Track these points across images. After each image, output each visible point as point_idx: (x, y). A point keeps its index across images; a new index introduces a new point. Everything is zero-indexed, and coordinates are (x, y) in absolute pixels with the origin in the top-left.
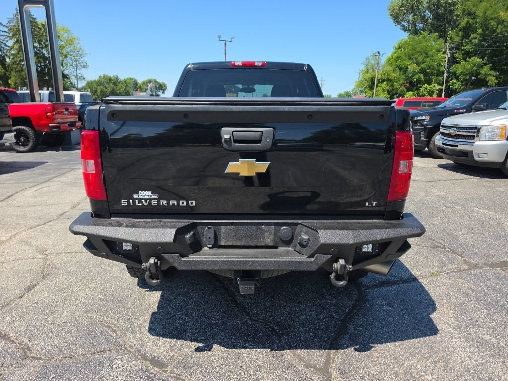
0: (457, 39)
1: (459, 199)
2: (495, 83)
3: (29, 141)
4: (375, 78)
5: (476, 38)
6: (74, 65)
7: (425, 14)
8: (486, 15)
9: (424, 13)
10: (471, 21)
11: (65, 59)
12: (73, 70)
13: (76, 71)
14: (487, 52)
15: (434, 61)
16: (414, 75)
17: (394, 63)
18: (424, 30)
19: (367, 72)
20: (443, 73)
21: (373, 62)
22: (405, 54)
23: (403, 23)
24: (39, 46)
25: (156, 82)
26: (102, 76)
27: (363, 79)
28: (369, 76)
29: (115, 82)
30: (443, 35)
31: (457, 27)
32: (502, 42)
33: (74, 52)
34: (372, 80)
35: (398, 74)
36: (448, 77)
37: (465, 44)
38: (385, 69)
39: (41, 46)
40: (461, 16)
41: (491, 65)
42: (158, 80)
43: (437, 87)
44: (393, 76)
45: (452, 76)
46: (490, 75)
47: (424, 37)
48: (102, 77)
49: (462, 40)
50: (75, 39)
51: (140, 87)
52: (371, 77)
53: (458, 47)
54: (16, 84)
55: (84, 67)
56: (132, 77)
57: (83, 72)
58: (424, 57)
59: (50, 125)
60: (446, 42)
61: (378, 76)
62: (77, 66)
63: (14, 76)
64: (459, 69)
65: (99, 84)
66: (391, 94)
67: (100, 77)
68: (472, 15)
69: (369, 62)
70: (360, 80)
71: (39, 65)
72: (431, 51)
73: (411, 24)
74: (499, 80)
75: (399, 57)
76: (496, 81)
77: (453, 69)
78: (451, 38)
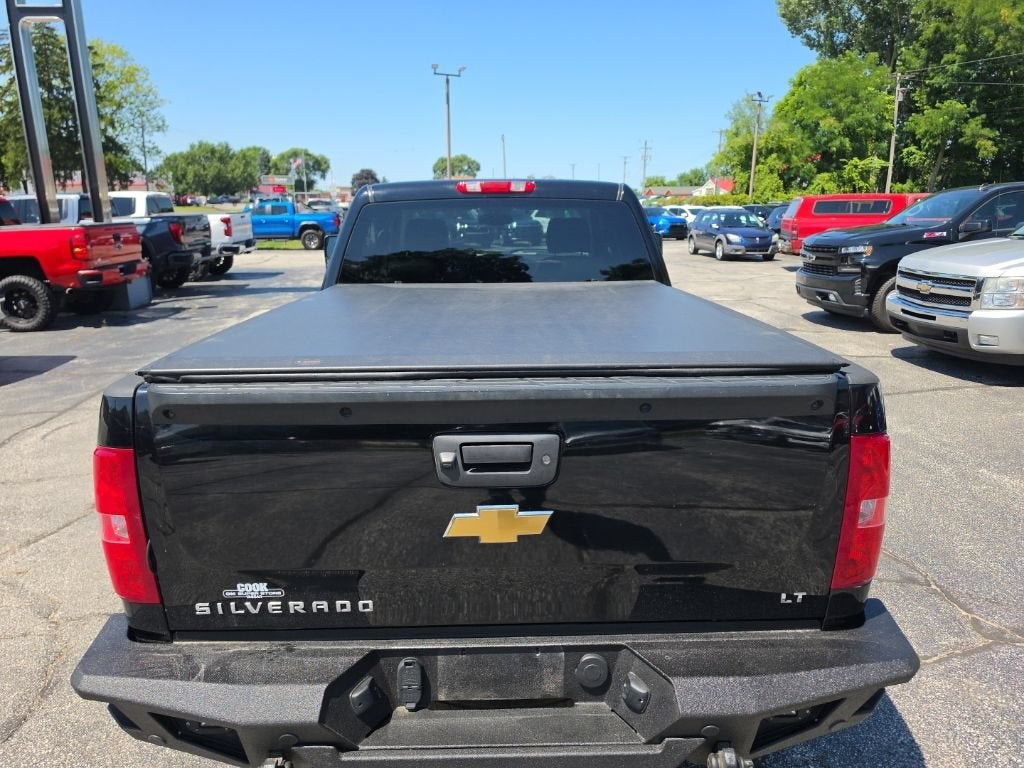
0: (917, 64)
1: (945, 444)
2: (993, 153)
3: (36, 307)
4: (752, 146)
5: (954, 62)
6: (136, 125)
7: (852, 11)
8: (974, 14)
9: (849, 10)
10: (944, 27)
11: (118, 112)
12: (136, 134)
13: (143, 136)
14: (977, 90)
15: (870, 111)
16: (830, 140)
17: (790, 114)
18: (848, 45)
19: (737, 134)
20: (889, 133)
21: (748, 112)
22: (814, 97)
23: (808, 32)
24: (62, 87)
25: (307, 154)
26: (197, 143)
27: (728, 149)
28: (740, 141)
29: (223, 156)
30: (888, 56)
31: (916, 38)
32: (1006, 69)
33: (137, 97)
34: (748, 149)
35: (799, 136)
36: (899, 141)
37: (931, 75)
38: (773, 128)
39: (67, 86)
40: (924, 17)
41: (984, 116)
42: (311, 152)
43: (876, 163)
44: (789, 141)
45: (907, 138)
46: (982, 136)
47: (851, 62)
48: (197, 147)
49: (926, 65)
50: (137, 70)
51: (275, 165)
52: (744, 144)
53: (918, 80)
54: (16, 164)
55: (159, 128)
56: (258, 146)
57: (155, 139)
58: (852, 102)
59: (81, 272)
60: (894, 70)
61: (759, 142)
62: (142, 127)
63: (13, 148)
64: (920, 123)
65: (190, 160)
66: (786, 177)
67: (192, 147)
68: (946, 15)
69: (741, 114)
70: (722, 150)
71: (65, 126)
72: (866, 88)
73: (822, 32)
74: (1000, 145)
75: (799, 104)
76: (995, 149)
77: (909, 125)
78: (904, 62)
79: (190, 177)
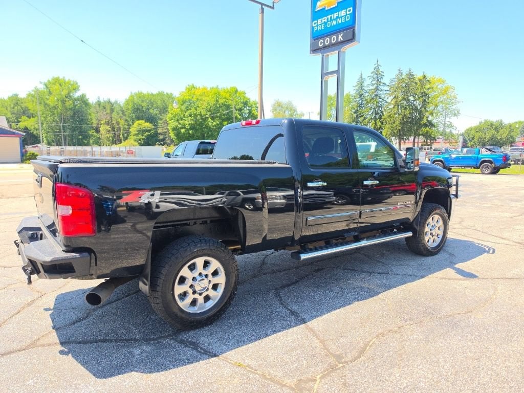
6: (443, 114)
12: (442, 118)
13: (445, 119)
26: (483, 121)
50: (449, 88)
62: (446, 115)
65: (477, 130)
79: (476, 139)
